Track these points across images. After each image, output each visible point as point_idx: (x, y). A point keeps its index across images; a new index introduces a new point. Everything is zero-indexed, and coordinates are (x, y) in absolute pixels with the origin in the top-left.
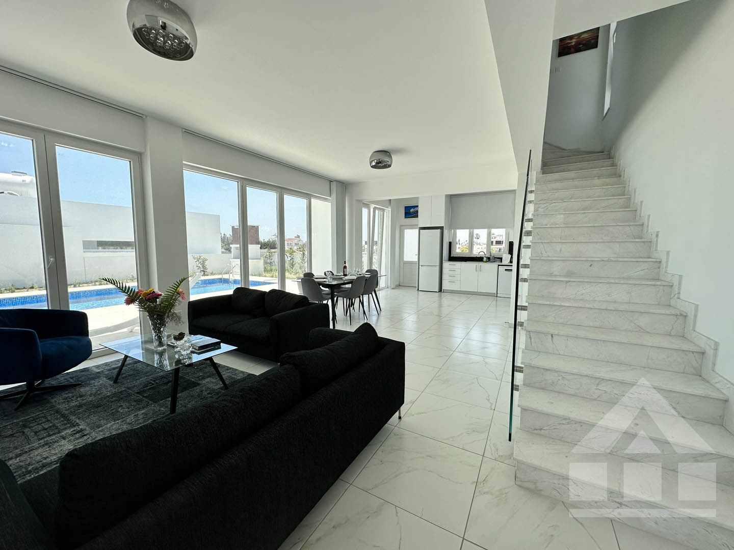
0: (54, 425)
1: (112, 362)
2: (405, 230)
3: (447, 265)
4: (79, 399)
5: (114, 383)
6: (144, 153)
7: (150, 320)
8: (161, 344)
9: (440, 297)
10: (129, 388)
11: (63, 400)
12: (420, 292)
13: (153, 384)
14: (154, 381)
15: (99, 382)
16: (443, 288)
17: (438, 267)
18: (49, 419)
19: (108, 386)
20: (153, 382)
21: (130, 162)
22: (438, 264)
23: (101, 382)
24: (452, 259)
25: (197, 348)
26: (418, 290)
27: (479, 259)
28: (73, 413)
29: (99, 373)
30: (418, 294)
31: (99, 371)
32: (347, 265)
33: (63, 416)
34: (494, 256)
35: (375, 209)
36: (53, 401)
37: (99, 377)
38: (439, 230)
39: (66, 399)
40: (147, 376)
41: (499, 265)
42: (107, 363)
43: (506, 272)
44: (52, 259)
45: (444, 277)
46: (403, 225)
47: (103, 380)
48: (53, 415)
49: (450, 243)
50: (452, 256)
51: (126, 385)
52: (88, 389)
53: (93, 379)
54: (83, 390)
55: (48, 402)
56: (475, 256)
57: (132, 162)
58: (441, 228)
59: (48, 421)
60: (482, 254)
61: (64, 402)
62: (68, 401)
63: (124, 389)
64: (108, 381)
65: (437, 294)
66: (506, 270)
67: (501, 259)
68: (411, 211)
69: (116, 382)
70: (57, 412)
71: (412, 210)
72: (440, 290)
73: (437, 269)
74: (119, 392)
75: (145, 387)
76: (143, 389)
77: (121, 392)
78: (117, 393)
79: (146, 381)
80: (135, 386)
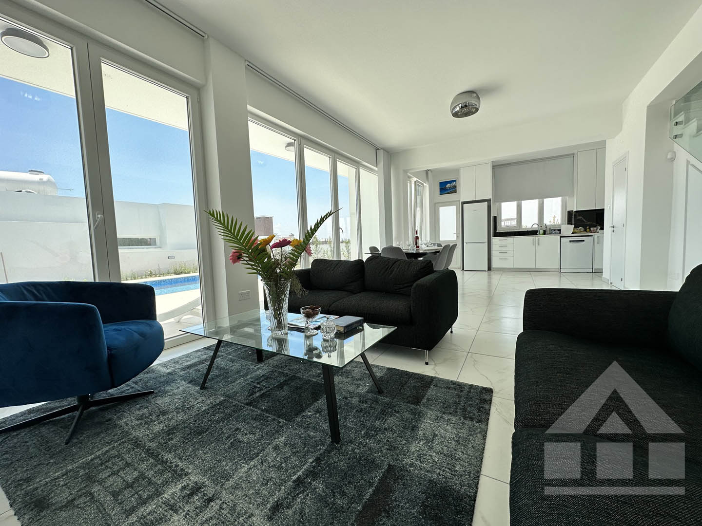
0: (142, 476)
1: (180, 358)
2: (440, 208)
3: (496, 241)
4: (161, 418)
5: (201, 389)
6: (204, 86)
9: (489, 276)
10: (228, 397)
11: (138, 420)
12: (465, 272)
13: (261, 389)
14: (258, 383)
15: (178, 388)
16: (494, 265)
17: (486, 243)
18: (129, 460)
19: (195, 393)
20: (259, 386)
21: (187, 98)
22: (486, 240)
23: (181, 389)
24: (497, 235)
25: (342, 329)
26: (463, 269)
27: (534, 233)
28: (164, 446)
29: (169, 373)
30: (463, 274)
31: (168, 371)
33: (150, 453)
34: (550, 228)
35: (416, 182)
36: (122, 422)
37: (174, 380)
38: (486, 203)
39: (141, 418)
40: (242, 376)
41: (561, 237)
42: (174, 359)
43: (572, 244)
44: (99, 216)
45: (494, 254)
46: (437, 203)
47: (183, 385)
48: (132, 453)
49: (495, 218)
50: (498, 231)
51: (222, 391)
52: (167, 399)
53: (167, 383)
54: (162, 402)
55: (115, 426)
56: (526, 230)
57: (190, 99)
58: (488, 201)
59: (128, 465)
60: (536, 227)
61: (141, 424)
62: (146, 423)
63: (223, 398)
64: (188, 385)
65: (486, 273)
66: (570, 241)
67: (560, 230)
68: (447, 186)
69: (203, 387)
70: (137, 443)
72: (490, 268)
74: (218, 404)
75: (252, 394)
76: (251, 397)
77: (221, 403)
78: (215, 406)
79: (247, 384)
80: (236, 393)
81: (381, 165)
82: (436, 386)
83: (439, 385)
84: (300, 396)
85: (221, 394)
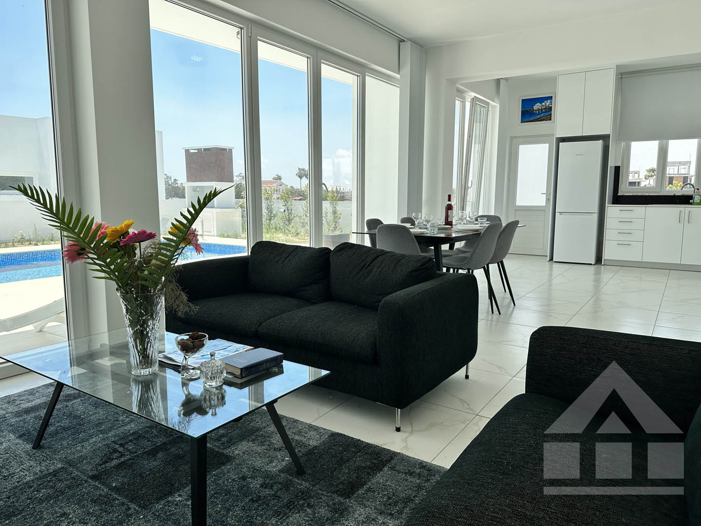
2: (521, 146)
3: (614, 211)
5: (34, 448)
7: (124, 299)
8: (146, 359)
9: (598, 273)
10: (70, 463)
12: (554, 265)
13: (122, 455)
14: (121, 445)
15: (1, 444)
16: (607, 255)
17: (596, 214)
19: (23, 455)
20: (121, 449)
22: (596, 209)
23: (4, 446)
24: (618, 200)
25: (238, 373)
26: (551, 259)
27: (684, 200)
30: (551, 269)
32: (453, 203)
35: (474, 100)
38: (600, 143)
45: (608, 234)
46: (516, 137)
47: (9, 440)
49: (617, 169)
50: (620, 194)
58: (605, 138)
63: (60, 466)
65: (592, 268)
68: (535, 107)
71: (537, 106)
72: (599, 260)
73: (595, 217)
74: (50, 474)
75: (106, 462)
76: (103, 466)
77: (55, 473)
78: (46, 476)
79: (105, 445)
80: (82, 458)
81: (407, 69)
82: (392, 468)
83: (397, 468)
84: (177, 470)
85: (60, 459)
